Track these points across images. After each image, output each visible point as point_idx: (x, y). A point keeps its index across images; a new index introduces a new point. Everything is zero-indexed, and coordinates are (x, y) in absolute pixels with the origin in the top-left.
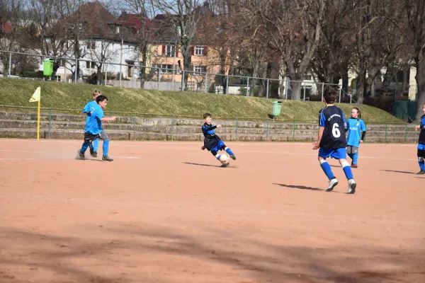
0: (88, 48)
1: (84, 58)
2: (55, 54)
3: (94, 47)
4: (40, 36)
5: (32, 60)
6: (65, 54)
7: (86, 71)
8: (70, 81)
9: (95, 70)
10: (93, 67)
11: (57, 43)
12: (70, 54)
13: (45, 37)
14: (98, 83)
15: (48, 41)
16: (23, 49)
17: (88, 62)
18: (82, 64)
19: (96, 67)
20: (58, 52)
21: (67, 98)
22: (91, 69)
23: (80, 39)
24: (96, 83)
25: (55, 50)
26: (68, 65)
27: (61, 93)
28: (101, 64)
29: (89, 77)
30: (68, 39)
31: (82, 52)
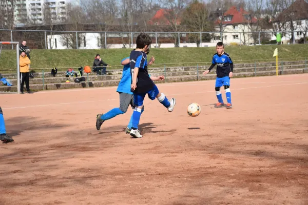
0: (298, 24)
1: (296, 30)
2: (280, 30)
3: (300, 24)
4: (271, 22)
5: (268, 35)
6: (285, 30)
7: (297, 37)
8: (289, 43)
9: (302, 36)
10: (301, 34)
11: (281, 24)
12: (288, 30)
13: (274, 22)
14: (305, 42)
15: (276, 24)
16: (263, 30)
17: (298, 33)
18: (295, 33)
19: (302, 34)
20: (282, 29)
21: (290, 53)
22: (299, 36)
23: (293, 20)
24: (303, 43)
25: (280, 28)
26: (287, 35)
27: (287, 50)
28: (306, 32)
29: (299, 40)
30: (287, 21)
31: (295, 28)
